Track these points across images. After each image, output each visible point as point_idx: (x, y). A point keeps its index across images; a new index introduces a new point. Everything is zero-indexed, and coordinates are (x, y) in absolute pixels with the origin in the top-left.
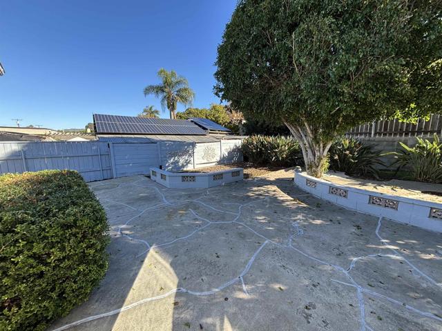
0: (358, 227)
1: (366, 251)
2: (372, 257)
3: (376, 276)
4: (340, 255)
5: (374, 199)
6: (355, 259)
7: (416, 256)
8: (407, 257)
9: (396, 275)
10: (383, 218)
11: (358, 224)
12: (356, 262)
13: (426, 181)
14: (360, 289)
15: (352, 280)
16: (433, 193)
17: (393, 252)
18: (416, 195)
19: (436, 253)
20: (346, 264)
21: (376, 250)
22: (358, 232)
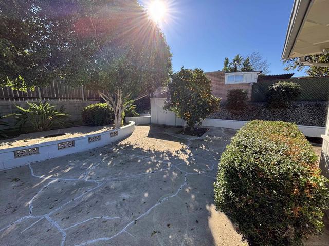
0: (16, 180)
1: (34, 192)
2: (41, 191)
3: (50, 200)
4: (15, 210)
6: (30, 202)
7: (63, 173)
8: (59, 177)
9: (60, 190)
10: (32, 164)
11: (14, 178)
12: (32, 204)
13: (43, 130)
14: (47, 216)
15: (38, 217)
16: (50, 136)
17: (50, 179)
18: (42, 140)
19: (70, 166)
20: (26, 211)
21: (40, 187)
22: (19, 183)
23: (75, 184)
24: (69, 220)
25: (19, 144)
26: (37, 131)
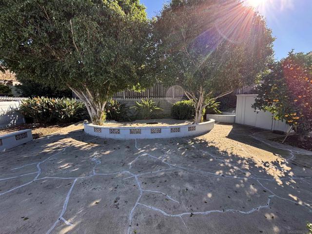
0: (128, 147)
1: (134, 158)
2: (137, 159)
3: (141, 167)
4: (123, 165)
5: (132, 131)
6: (130, 164)
7: (150, 151)
8: (148, 153)
9: (146, 162)
10: (137, 139)
11: (128, 146)
12: (131, 165)
13: (147, 119)
14: (136, 176)
15: (132, 174)
16: (150, 123)
17: (143, 152)
18: (146, 125)
19: (156, 147)
20: (127, 169)
21: (137, 155)
22: (129, 149)
23: (155, 161)
24: (146, 185)
25: (134, 125)
26: (143, 119)
